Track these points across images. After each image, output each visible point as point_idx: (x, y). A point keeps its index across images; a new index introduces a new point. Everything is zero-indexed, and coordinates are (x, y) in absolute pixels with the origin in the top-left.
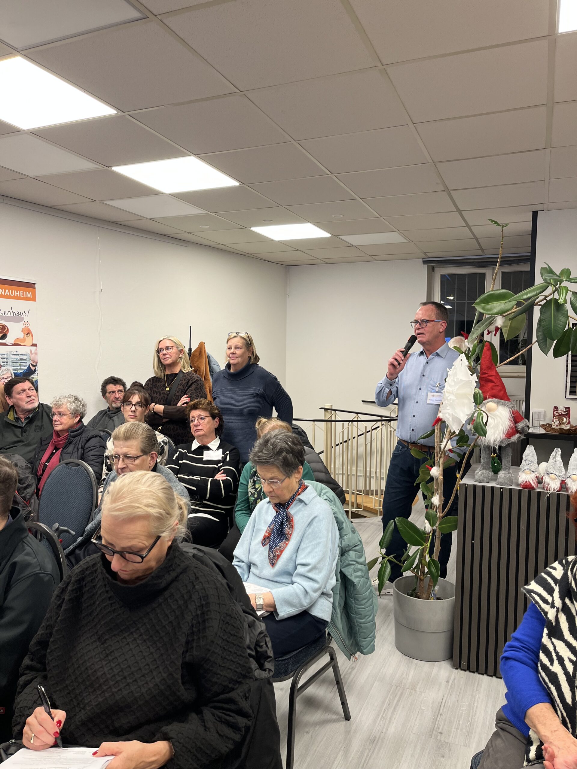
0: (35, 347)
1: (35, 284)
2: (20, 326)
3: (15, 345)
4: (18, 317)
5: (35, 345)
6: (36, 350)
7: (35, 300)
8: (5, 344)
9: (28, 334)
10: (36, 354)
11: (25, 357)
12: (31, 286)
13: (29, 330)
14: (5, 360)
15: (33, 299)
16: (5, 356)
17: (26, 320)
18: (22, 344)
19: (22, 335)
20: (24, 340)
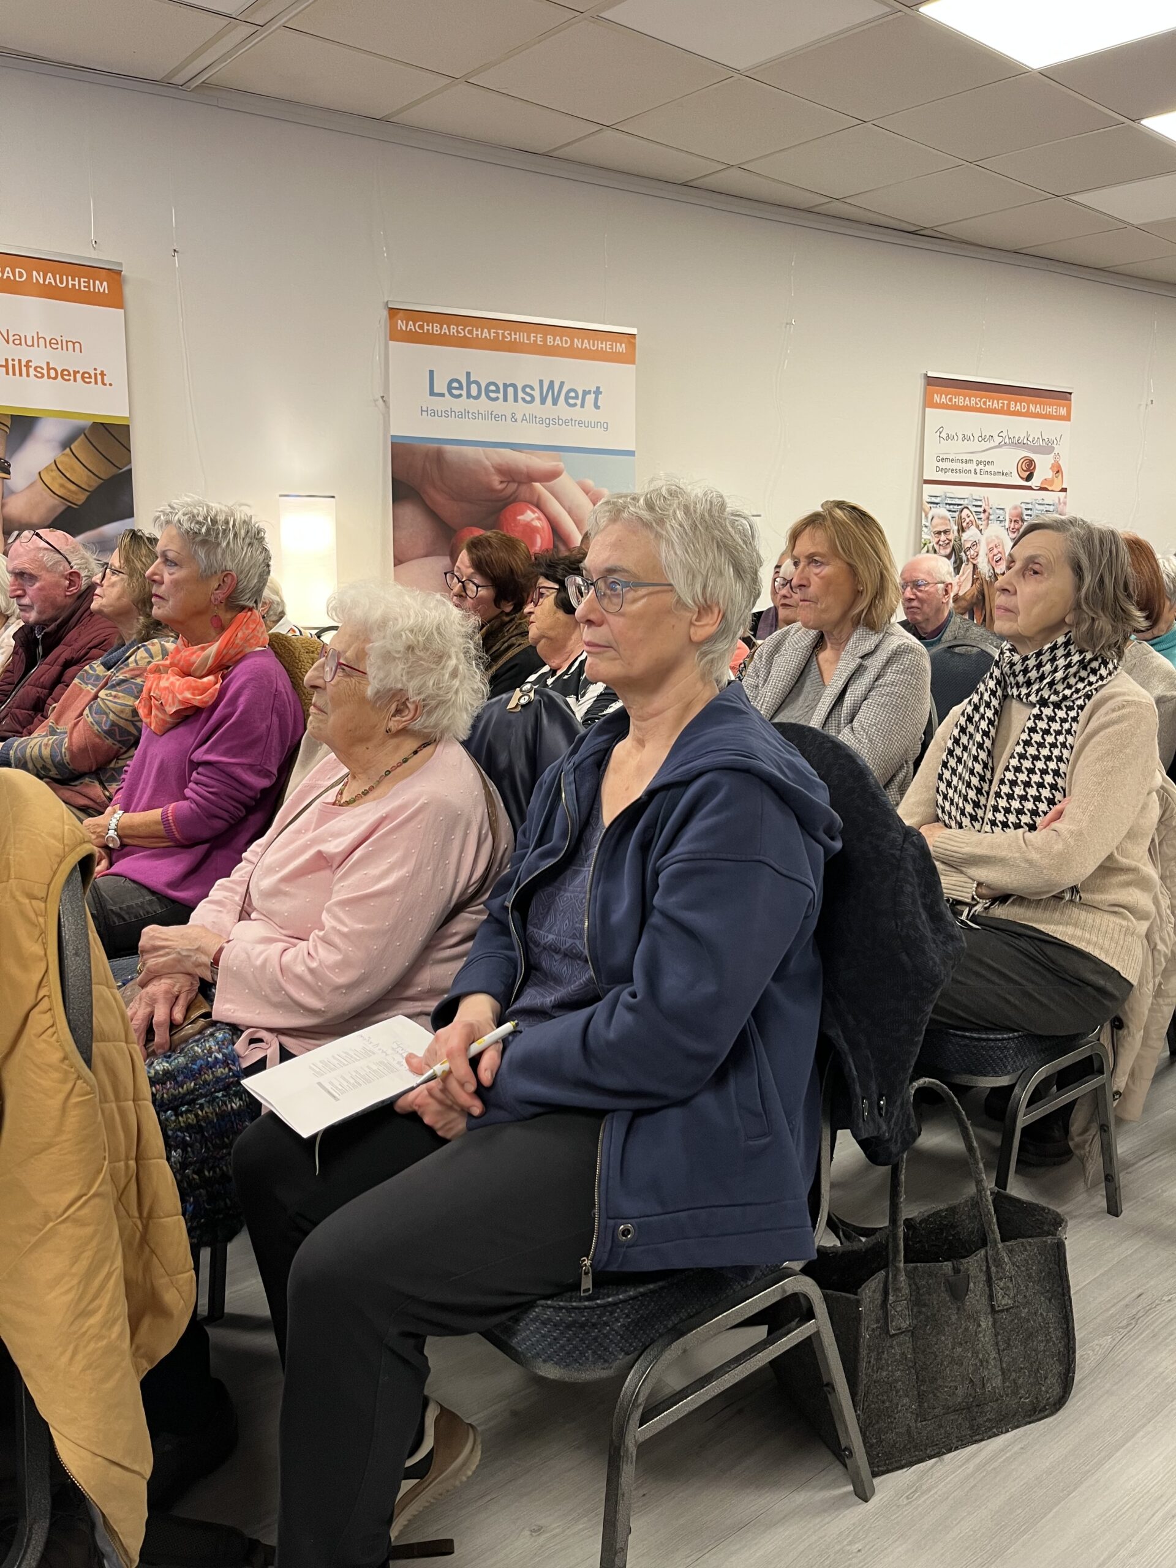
0: (1064, 493)
1: (1071, 393)
2: (1050, 459)
3: (1042, 489)
4: (1047, 449)
5: (1064, 490)
6: (1066, 497)
7: (1069, 420)
8: (1030, 488)
9: (1058, 472)
10: (1065, 503)
11: (1051, 508)
12: (1065, 396)
13: (1059, 466)
14: (1029, 512)
15: (1067, 418)
16: (1029, 506)
17: (1056, 451)
18: (1050, 488)
19: (1050, 475)
20: (1051, 482)
